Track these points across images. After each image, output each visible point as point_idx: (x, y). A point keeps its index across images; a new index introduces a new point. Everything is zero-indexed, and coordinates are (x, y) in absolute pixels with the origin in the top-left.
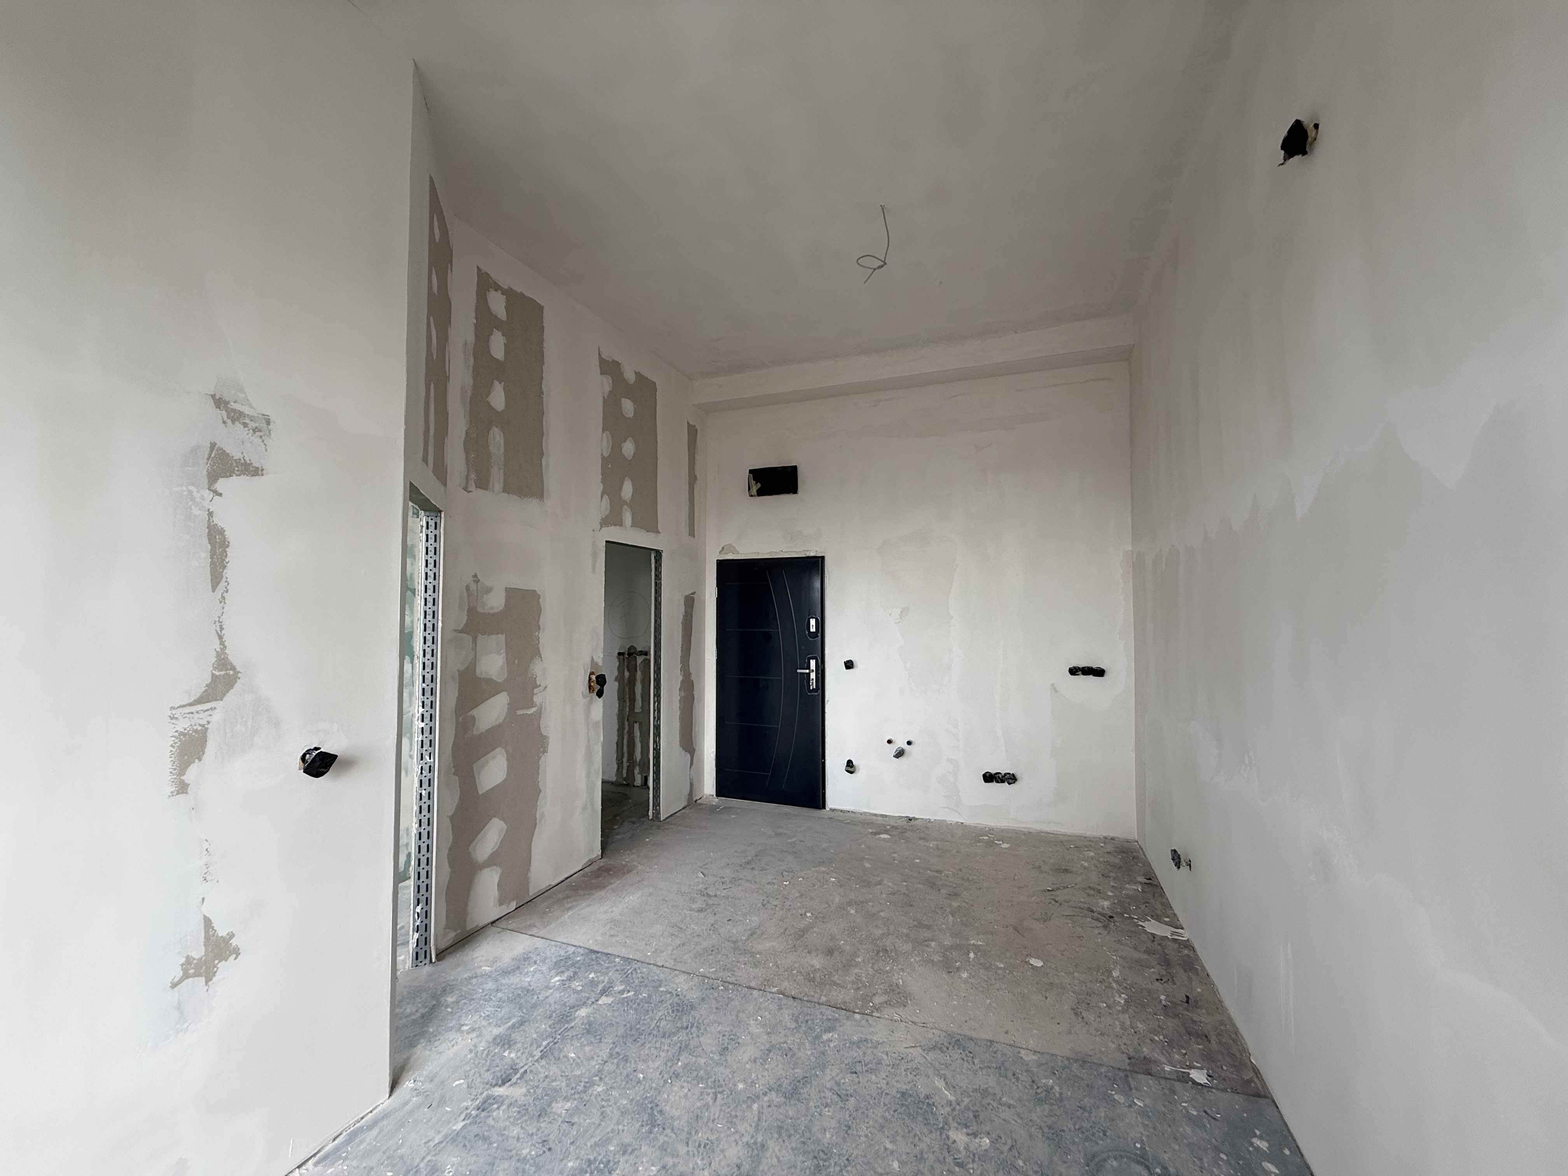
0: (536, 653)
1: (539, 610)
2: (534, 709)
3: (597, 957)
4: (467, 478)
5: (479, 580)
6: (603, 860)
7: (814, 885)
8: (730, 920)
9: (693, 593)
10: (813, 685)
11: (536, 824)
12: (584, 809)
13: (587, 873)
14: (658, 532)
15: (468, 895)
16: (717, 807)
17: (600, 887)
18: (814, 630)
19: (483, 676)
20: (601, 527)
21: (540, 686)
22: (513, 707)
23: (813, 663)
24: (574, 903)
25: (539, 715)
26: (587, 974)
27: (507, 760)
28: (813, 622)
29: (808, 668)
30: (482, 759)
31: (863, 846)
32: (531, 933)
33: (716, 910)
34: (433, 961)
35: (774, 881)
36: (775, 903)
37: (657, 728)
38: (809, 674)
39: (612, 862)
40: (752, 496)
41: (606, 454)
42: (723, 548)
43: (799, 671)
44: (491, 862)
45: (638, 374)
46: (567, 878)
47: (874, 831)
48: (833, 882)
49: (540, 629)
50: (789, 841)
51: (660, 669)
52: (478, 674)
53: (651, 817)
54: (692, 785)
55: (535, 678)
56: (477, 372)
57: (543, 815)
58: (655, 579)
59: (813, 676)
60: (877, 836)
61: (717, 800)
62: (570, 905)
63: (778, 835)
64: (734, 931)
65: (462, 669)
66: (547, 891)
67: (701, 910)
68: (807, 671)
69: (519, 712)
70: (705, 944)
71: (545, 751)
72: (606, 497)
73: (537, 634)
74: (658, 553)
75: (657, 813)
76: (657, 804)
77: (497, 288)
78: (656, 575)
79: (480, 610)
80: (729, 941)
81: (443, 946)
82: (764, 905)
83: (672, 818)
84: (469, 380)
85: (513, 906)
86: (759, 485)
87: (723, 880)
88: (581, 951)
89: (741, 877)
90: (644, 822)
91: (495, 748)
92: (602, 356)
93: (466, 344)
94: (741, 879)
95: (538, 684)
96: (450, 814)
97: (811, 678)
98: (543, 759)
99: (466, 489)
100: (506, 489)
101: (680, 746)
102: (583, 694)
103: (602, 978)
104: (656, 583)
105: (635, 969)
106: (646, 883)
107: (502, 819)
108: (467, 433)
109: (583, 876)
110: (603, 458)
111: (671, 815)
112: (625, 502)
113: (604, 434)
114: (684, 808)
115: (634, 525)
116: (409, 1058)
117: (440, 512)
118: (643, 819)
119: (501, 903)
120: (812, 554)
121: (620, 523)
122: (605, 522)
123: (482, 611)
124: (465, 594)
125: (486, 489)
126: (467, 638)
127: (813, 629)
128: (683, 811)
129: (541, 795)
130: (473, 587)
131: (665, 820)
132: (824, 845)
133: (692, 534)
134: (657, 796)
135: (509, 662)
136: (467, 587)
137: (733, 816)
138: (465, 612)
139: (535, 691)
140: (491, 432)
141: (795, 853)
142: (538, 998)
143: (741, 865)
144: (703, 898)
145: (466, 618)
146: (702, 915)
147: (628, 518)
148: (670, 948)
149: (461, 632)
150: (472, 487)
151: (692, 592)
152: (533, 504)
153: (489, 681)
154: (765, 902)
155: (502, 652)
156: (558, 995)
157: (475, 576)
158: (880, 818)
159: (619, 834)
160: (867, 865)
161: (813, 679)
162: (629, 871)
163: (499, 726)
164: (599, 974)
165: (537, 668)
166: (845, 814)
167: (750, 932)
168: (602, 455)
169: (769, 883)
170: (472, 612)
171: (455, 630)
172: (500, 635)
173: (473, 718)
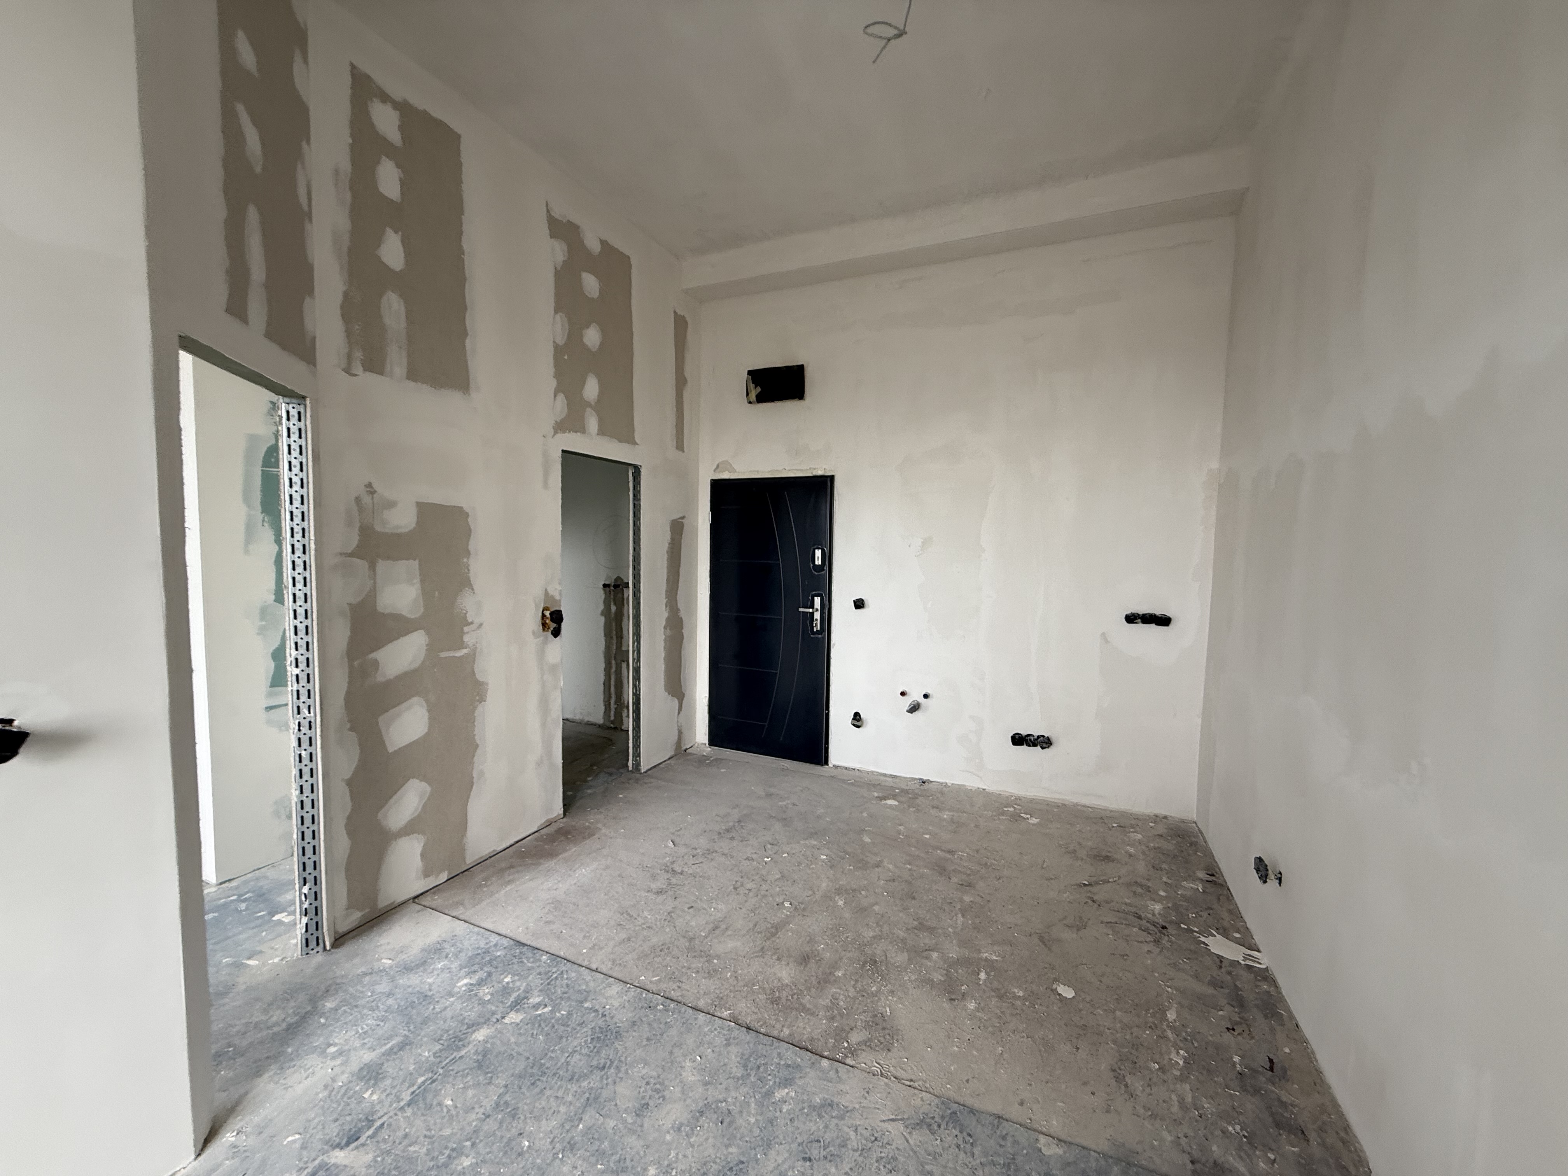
0: (465, 583)
1: (468, 533)
2: (465, 651)
3: (521, 953)
4: (349, 357)
5: (375, 492)
6: (565, 820)
7: (800, 864)
8: (692, 907)
9: (683, 518)
10: (817, 626)
11: (473, 783)
12: (539, 764)
13: (542, 836)
14: (634, 443)
15: (378, 868)
16: (707, 757)
17: (552, 855)
18: (820, 563)
19: (387, 611)
20: (556, 433)
21: (472, 623)
22: (432, 648)
23: (817, 601)
24: (516, 875)
25: (472, 657)
26: (502, 977)
27: (429, 711)
28: (818, 553)
29: (812, 606)
30: (391, 711)
31: (865, 814)
32: (453, 915)
33: (679, 892)
34: (328, 948)
35: (754, 856)
36: (749, 886)
37: (637, 670)
38: (812, 614)
39: (574, 823)
40: (750, 402)
41: (561, 341)
42: (718, 466)
43: (801, 610)
44: (409, 829)
45: (604, 243)
46: (517, 842)
47: (880, 795)
48: (823, 861)
49: (470, 554)
50: (780, 803)
51: (639, 603)
52: (380, 609)
53: (630, 769)
54: (680, 733)
55: (466, 614)
56: (356, 212)
57: (482, 774)
58: (634, 500)
59: (817, 615)
60: (884, 802)
61: (709, 749)
62: (511, 877)
63: (769, 795)
64: (693, 923)
65: (354, 601)
66: (490, 857)
67: (660, 892)
68: (811, 610)
69: (443, 655)
70: (655, 940)
71: (482, 700)
72: (561, 397)
73: (465, 560)
74: (637, 469)
75: (637, 765)
76: (637, 754)
77: (385, 98)
78: (634, 495)
79: (378, 528)
80: (684, 937)
81: (343, 928)
82: (735, 889)
83: (654, 769)
84: (344, 223)
85: (444, 877)
86: (759, 389)
87: (695, 852)
88: (505, 942)
89: (716, 849)
90: (622, 773)
91: (410, 698)
92: (553, 214)
93: (337, 172)
94: (716, 852)
95: (470, 621)
96: (348, 775)
97: (815, 617)
98: (480, 709)
99: (348, 371)
100: (413, 375)
101: (666, 690)
102: (534, 633)
103: (518, 984)
104: (634, 505)
105: (562, 973)
106: (605, 851)
107: (424, 778)
108: (346, 295)
109: (536, 839)
110: (556, 347)
111: (654, 767)
112: (589, 404)
113: (558, 317)
114: (669, 759)
115: (602, 432)
116: (247, 1093)
117: (304, 398)
118: (621, 771)
119: (427, 873)
120: (820, 473)
121: (582, 429)
122: (560, 427)
123: (383, 531)
124: (355, 508)
125: (382, 374)
126: (361, 565)
127: (818, 562)
128: (669, 762)
129: (478, 751)
130: (367, 499)
131: (645, 772)
132: (820, 811)
133: (680, 447)
134: (637, 746)
135: (426, 593)
136: (358, 500)
137: (723, 770)
138: (356, 531)
139: (466, 629)
140: (385, 298)
141: (785, 819)
142: (434, 1008)
143: (720, 833)
144: (666, 876)
145: (358, 538)
146: (660, 898)
147: (592, 423)
148: (611, 944)
149: (351, 555)
150: (358, 368)
151: (681, 515)
152: (452, 399)
153: (397, 617)
154: (739, 884)
155: (415, 581)
156: (459, 1007)
157: (369, 485)
158: (890, 779)
159: (590, 787)
160: (867, 839)
161: (817, 620)
162: (591, 835)
163: (415, 671)
164: (516, 978)
165: (467, 603)
166: (850, 772)
167: (712, 925)
168: (554, 342)
169: (748, 859)
170: (366, 532)
171: (341, 554)
172: (411, 561)
173: (376, 664)
